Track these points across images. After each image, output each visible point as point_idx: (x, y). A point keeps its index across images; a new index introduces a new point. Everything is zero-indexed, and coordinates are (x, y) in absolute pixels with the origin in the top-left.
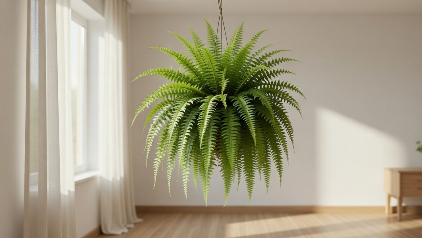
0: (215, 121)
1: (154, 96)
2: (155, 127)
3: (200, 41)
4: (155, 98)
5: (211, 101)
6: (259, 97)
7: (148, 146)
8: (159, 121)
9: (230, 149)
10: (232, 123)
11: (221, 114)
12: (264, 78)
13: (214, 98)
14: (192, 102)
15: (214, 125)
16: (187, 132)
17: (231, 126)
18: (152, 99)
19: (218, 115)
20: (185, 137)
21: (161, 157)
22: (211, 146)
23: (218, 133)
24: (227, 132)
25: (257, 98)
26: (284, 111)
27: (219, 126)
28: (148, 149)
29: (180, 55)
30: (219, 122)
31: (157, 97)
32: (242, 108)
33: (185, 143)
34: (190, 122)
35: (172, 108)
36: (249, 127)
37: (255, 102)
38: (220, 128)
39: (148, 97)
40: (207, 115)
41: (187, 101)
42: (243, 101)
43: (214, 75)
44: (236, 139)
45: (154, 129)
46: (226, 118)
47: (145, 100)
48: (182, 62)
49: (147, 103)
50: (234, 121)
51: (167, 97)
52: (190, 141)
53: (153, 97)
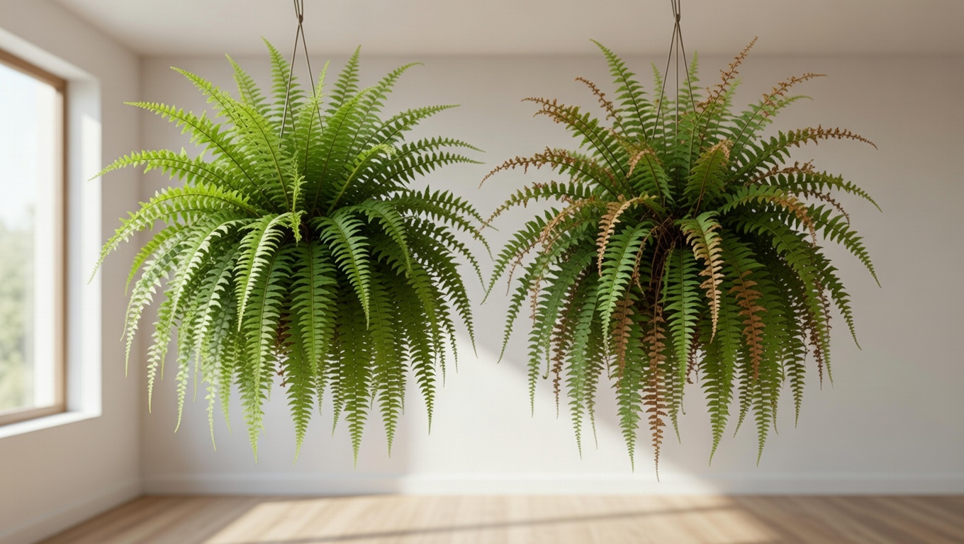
0: (279, 274)
1: (143, 215)
2: (146, 286)
3: (256, 90)
4: (143, 220)
5: (269, 227)
6: (380, 219)
7: (129, 329)
8: (155, 271)
9: (311, 337)
10: (318, 279)
11: (293, 257)
12: (399, 175)
13: (276, 220)
14: (225, 229)
15: (273, 284)
16: (214, 299)
17: (317, 284)
18: (138, 221)
19: (286, 261)
20: (209, 310)
21: (162, 344)
22: (266, 330)
23: (283, 302)
24: (304, 299)
25: (376, 220)
26: (452, 261)
27: (286, 285)
28: (129, 334)
29: (200, 121)
30: (288, 276)
31: (150, 217)
32: (340, 244)
33: (208, 324)
34: (221, 276)
35: (182, 243)
36: (355, 286)
37: (371, 231)
38: (289, 291)
39: (128, 217)
40: (257, 259)
41: (216, 226)
42: (343, 227)
43: (276, 167)
44: (325, 315)
45: (143, 289)
46: (304, 266)
47: (122, 224)
48: (208, 139)
49: (127, 231)
50: (323, 274)
51: (175, 218)
52: (223, 319)
53: (139, 218)
